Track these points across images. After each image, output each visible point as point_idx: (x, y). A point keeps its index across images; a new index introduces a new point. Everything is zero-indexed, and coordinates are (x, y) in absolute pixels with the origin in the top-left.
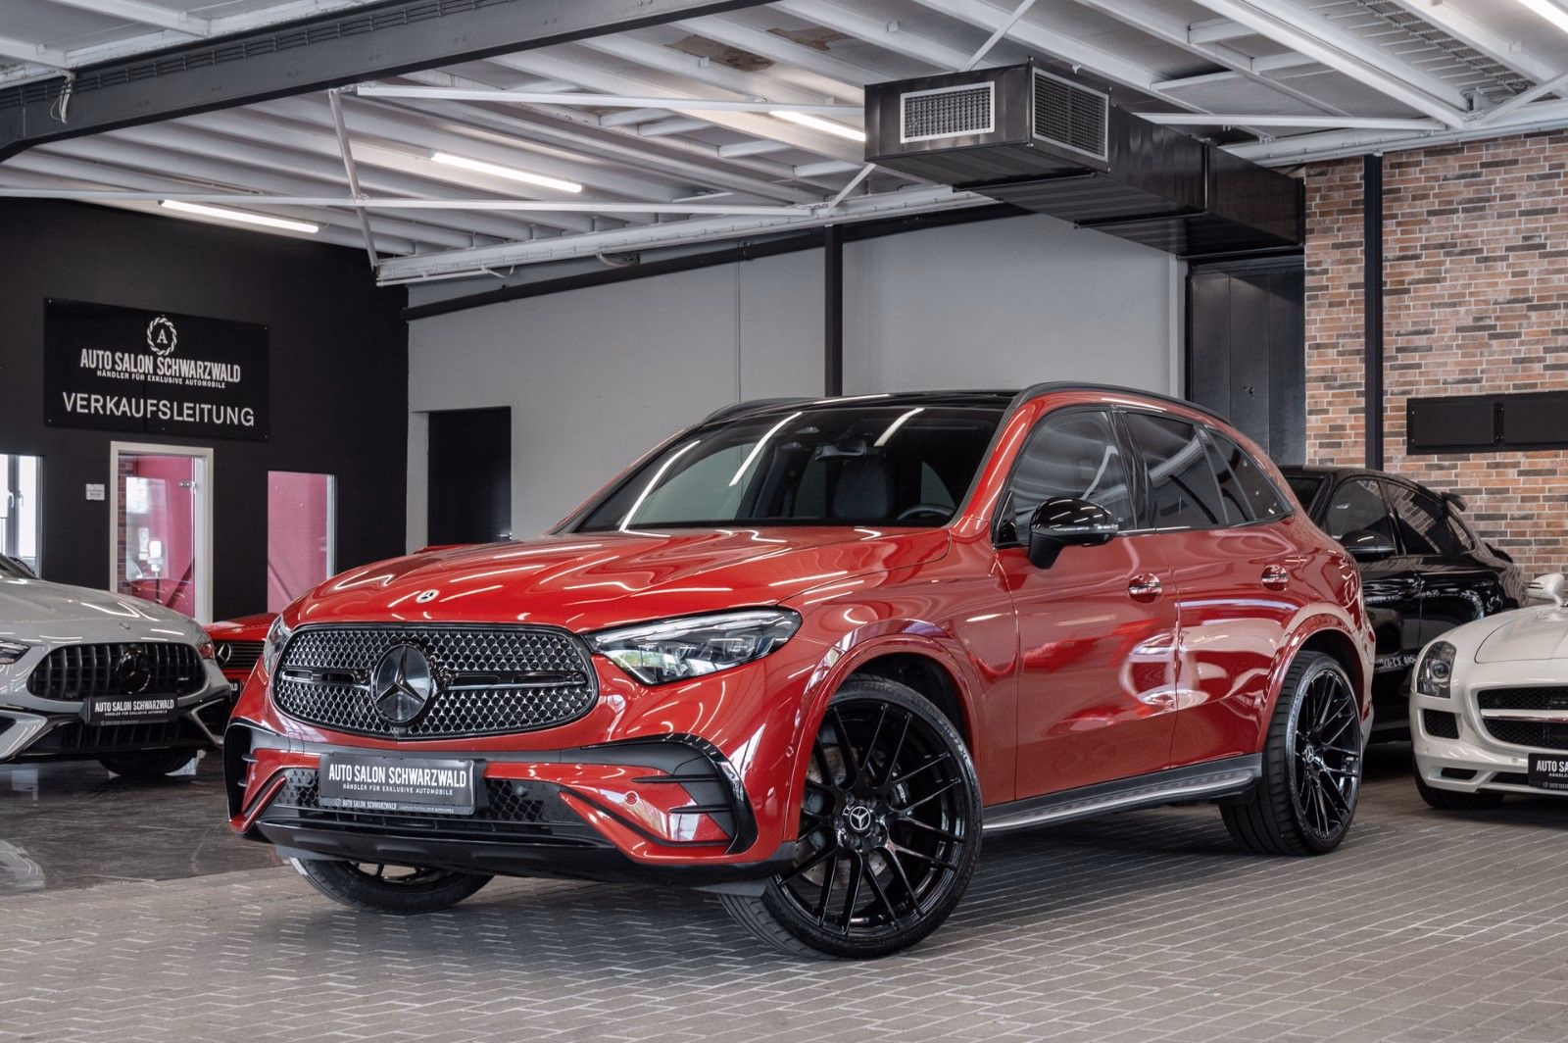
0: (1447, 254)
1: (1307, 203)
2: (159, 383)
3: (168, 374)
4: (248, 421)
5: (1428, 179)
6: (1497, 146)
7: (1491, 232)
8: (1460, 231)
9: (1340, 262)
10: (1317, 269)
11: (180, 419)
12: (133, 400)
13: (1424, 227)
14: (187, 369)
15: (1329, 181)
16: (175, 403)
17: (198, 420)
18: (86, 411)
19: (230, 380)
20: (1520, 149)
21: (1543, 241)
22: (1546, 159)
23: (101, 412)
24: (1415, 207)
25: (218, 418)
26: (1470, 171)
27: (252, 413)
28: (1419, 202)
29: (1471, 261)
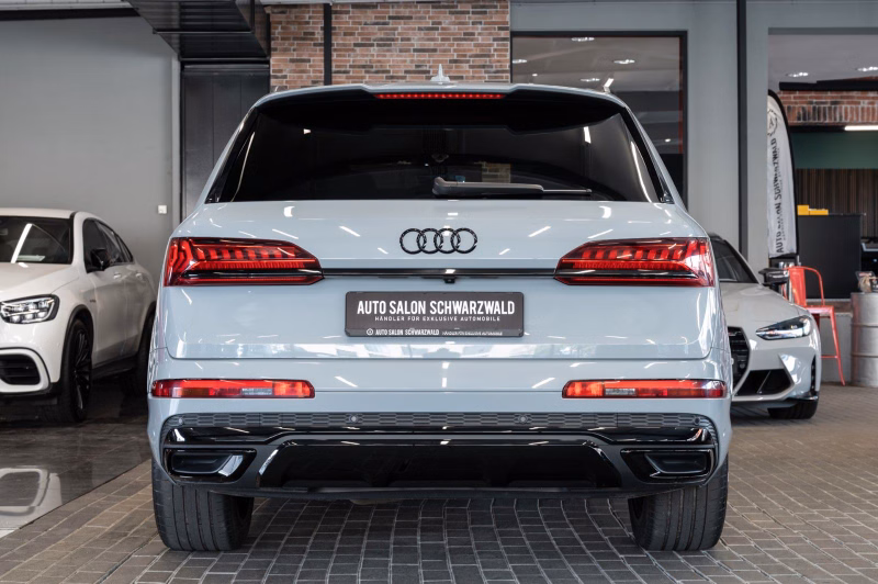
0: (367, 72)
1: (272, 31)
5: (354, 23)
6: (399, 7)
7: (395, 59)
8: (375, 58)
9: (295, 71)
10: (279, 74)
13: (352, 54)
15: (287, 17)
20: (413, 10)
21: (428, 69)
22: (430, 18)
24: (345, 40)
26: (382, 21)
28: (348, 37)
29: (382, 77)
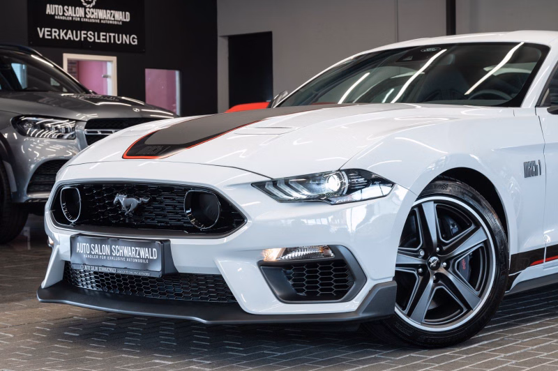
2: (88, 22)
3: (92, 17)
4: (134, 42)
11: (99, 41)
12: (74, 32)
14: (102, 15)
16: (96, 33)
17: (108, 41)
18: (50, 37)
19: (124, 20)
23: (58, 38)
25: (119, 40)
27: (136, 37)
